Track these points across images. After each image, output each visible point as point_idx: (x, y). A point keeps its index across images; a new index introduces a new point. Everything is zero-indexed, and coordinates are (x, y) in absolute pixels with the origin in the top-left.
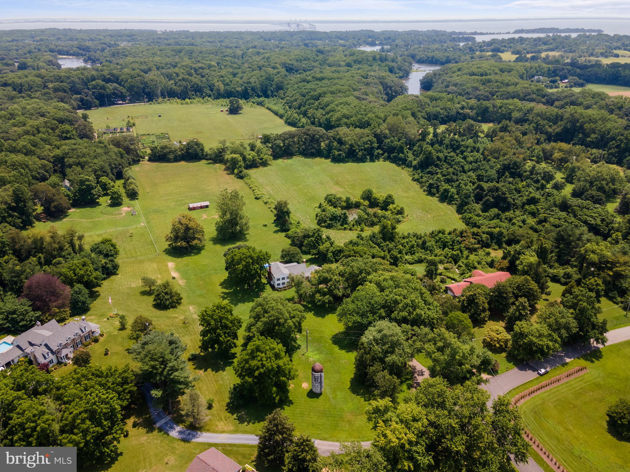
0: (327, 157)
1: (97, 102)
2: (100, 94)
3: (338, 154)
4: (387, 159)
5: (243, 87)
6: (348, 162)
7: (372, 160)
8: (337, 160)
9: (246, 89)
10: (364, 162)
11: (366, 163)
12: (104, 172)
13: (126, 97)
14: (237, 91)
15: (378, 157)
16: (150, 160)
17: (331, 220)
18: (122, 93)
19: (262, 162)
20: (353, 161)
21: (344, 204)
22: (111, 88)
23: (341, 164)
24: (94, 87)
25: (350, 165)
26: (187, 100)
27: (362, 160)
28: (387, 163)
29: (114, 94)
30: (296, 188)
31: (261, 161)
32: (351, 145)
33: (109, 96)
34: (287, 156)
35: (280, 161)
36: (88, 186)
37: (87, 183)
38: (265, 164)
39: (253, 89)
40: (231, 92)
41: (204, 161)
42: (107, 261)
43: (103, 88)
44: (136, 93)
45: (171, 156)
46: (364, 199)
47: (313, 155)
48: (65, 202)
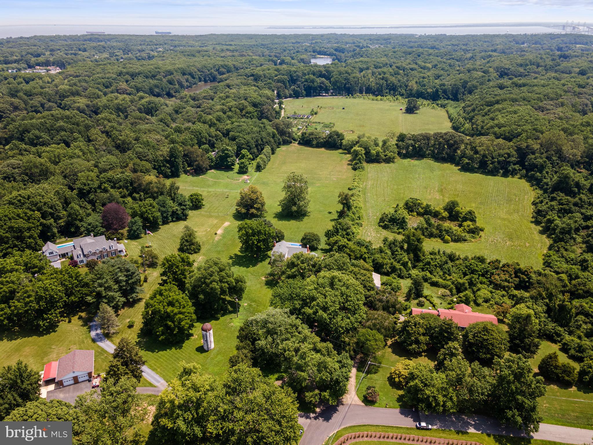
0: (457, 165)
1: (304, 93)
2: (309, 86)
3: (467, 163)
4: (524, 177)
5: (434, 90)
6: (476, 172)
7: (505, 175)
8: (466, 169)
9: (437, 91)
10: (495, 175)
11: (496, 178)
12: (248, 146)
13: (329, 90)
14: (428, 93)
15: (513, 173)
16: (300, 144)
17: (390, 221)
18: (326, 86)
19: (386, 159)
20: (483, 173)
21: (422, 211)
22: (319, 81)
23: (468, 174)
24: (306, 81)
25: (478, 177)
26: (379, 97)
27: (493, 173)
28: (523, 181)
29: (321, 87)
30: (396, 187)
31: (384, 158)
32: (484, 156)
33: (315, 89)
34: (418, 157)
35: (406, 161)
36: (226, 154)
37: (226, 152)
38: (389, 160)
39: (445, 92)
40: (422, 92)
41: (340, 151)
42: (179, 209)
43: (313, 81)
44: (338, 87)
45: (315, 142)
46: (445, 209)
47: (443, 160)
48: (206, 164)
